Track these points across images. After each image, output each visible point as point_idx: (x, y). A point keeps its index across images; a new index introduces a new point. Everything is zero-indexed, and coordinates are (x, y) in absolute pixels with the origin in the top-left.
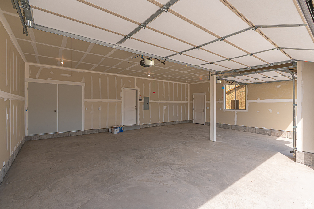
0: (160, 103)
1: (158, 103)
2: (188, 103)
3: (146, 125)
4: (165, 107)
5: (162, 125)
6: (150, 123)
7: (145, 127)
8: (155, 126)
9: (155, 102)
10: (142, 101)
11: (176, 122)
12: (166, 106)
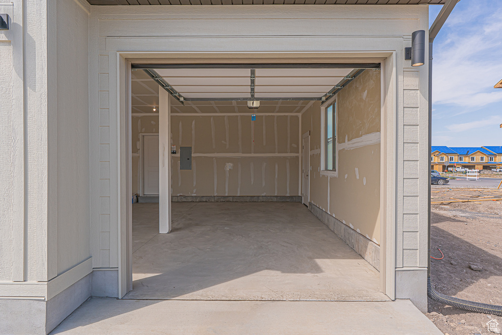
0: (216, 158)
1: (212, 158)
2: (298, 157)
3: (185, 197)
4: (229, 166)
5: (222, 200)
6: (195, 195)
7: (184, 200)
8: (206, 201)
9: (204, 157)
10: (178, 155)
11: (261, 198)
12: (232, 165)
